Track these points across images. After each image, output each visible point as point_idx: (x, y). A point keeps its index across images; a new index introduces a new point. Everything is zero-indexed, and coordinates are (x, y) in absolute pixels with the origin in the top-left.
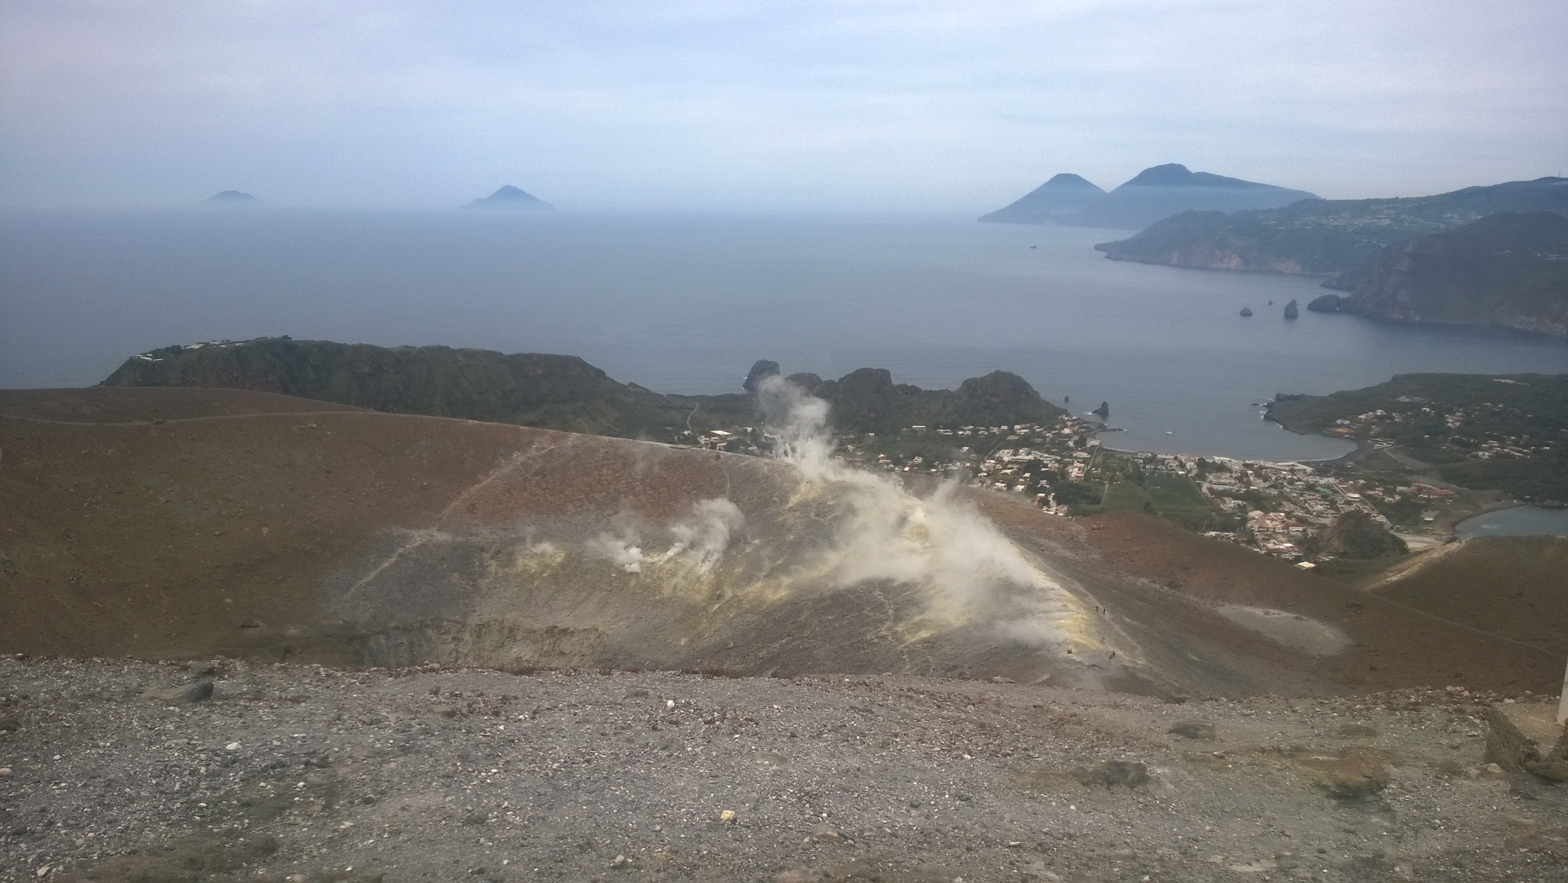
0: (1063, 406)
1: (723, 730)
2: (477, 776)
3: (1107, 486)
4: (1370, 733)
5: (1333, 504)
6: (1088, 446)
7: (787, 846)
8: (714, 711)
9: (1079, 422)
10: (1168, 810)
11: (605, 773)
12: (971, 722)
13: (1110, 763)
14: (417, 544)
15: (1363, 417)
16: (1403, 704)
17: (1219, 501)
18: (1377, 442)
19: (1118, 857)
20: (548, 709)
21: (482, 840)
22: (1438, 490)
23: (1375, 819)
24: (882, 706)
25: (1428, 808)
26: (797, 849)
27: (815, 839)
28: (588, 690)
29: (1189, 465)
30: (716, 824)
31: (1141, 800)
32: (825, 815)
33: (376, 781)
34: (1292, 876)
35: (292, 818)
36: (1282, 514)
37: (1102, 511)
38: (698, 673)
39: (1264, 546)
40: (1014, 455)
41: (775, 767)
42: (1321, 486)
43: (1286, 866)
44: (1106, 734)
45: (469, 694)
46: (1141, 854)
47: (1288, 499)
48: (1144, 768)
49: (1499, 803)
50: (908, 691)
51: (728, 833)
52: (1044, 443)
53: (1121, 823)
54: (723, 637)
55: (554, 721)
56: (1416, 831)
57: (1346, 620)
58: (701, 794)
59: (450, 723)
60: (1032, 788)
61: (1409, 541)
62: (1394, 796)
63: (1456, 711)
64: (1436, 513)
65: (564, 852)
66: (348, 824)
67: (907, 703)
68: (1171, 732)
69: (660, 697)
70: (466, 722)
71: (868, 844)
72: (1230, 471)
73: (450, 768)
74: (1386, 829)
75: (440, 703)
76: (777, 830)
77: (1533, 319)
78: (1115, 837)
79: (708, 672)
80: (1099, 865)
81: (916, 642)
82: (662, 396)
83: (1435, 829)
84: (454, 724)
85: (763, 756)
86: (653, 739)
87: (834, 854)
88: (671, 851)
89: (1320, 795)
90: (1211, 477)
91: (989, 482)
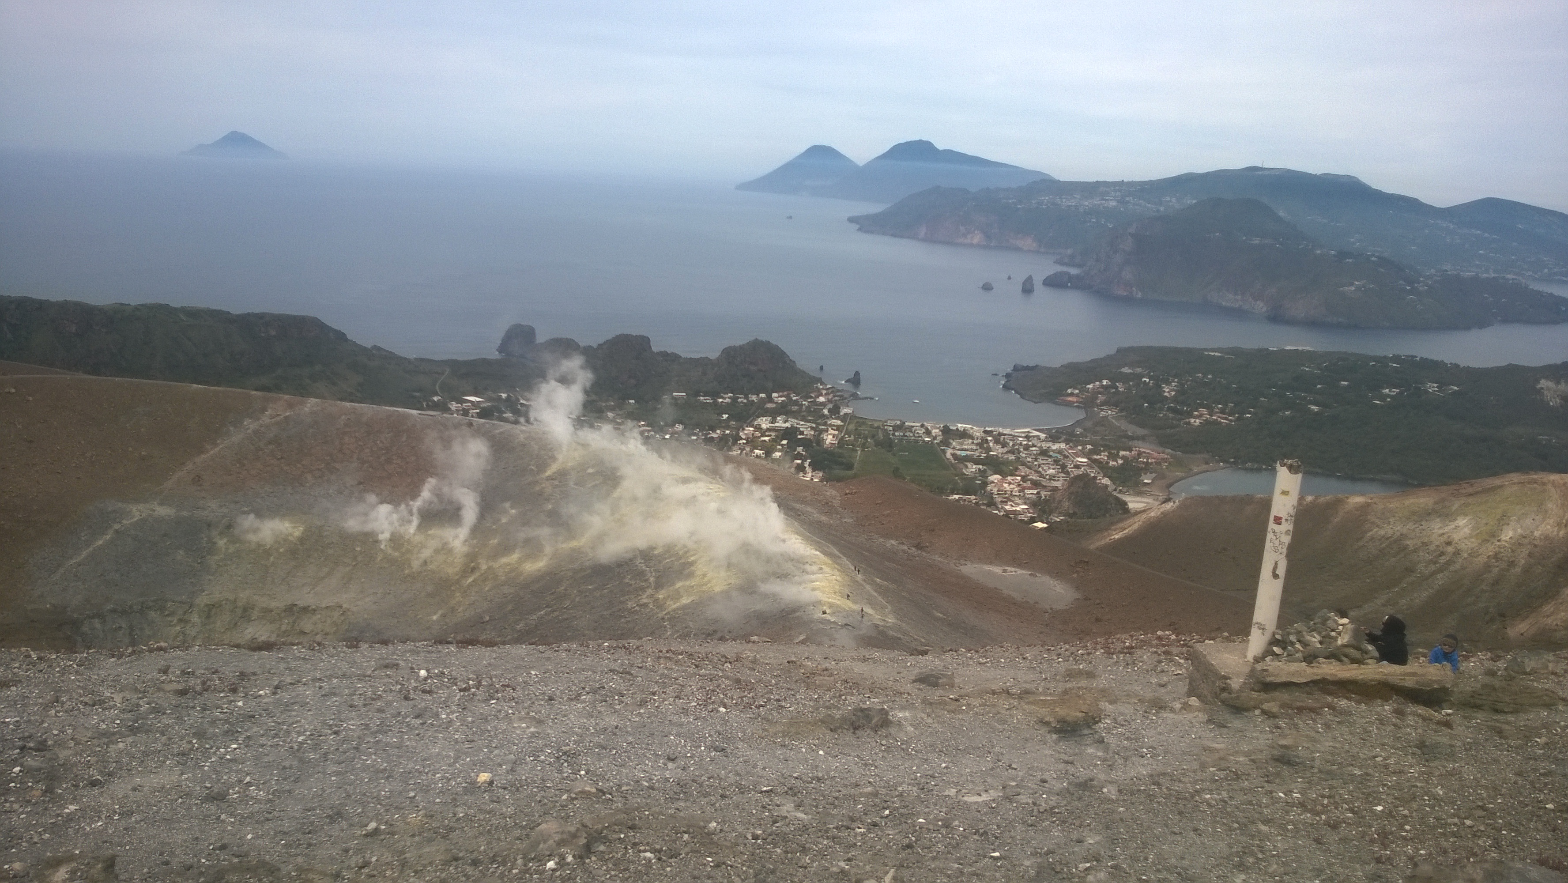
0: (818, 375)
1: (478, 697)
2: (215, 753)
3: (859, 452)
4: (1090, 675)
5: (1063, 467)
6: (842, 414)
7: (545, 804)
8: (469, 679)
9: (833, 391)
10: (908, 750)
11: (354, 743)
12: (727, 678)
13: (855, 710)
14: (136, 519)
15: (1091, 386)
16: (1118, 649)
17: (961, 466)
18: (1102, 410)
19: (862, 795)
20: (291, 684)
21: (223, 816)
22: (1155, 454)
23: (1090, 750)
24: (641, 668)
25: (1137, 740)
26: (554, 807)
27: (574, 796)
28: (333, 664)
29: (935, 432)
30: (473, 787)
31: (884, 742)
32: (583, 773)
33: (103, 762)
34: (1016, 802)
35: (8, 805)
36: (1019, 478)
37: (855, 476)
38: (452, 643)
39: (1002, 508)
40: (772, 423)
41: (532, 729)
42: (1053, 451)
43: (1011, 794)
44: (853, 685)
45: (203, 672)
46: (883, 791)
47: (1024, 464)
48: (887, 713)
49: (1196, 732)
50: (667, 652)
51: (485, 795)
52: (800, 411)
53: (866, 765)
54: (479, 611)
55: (298, 695)
56: (1126, 759)
57: (1075, 575)
58: (457, 759)
59: (183, 701)
60: (784, 736)
61: (1130, 502)
62: (1109, 730)
63: (1164, 653)
64: (1154, 475)
65: (312, 823)
66: (72, 808)
67: (666, 664)
68: (914, 681)
69: (412, 668)
70: (200, 700)
71: (626, 797)
72: (971, 437)
73: (185, 746)
74: (1100, 758)
75: (171, 681)
76: (535, 790)
77: (1239, 297)
78: (860, 778)
79: (462, 642)
80: (844, 803)
81: (678, 609)
82: (409, 361)
83: (1143, 757)
84: (188, 703)
85: (521, 719)
86: (405, 708)
87: (592, 809)
88: (426, 816)
89: (1044, 730)
90: (954, 443)
91: (748, 449)
